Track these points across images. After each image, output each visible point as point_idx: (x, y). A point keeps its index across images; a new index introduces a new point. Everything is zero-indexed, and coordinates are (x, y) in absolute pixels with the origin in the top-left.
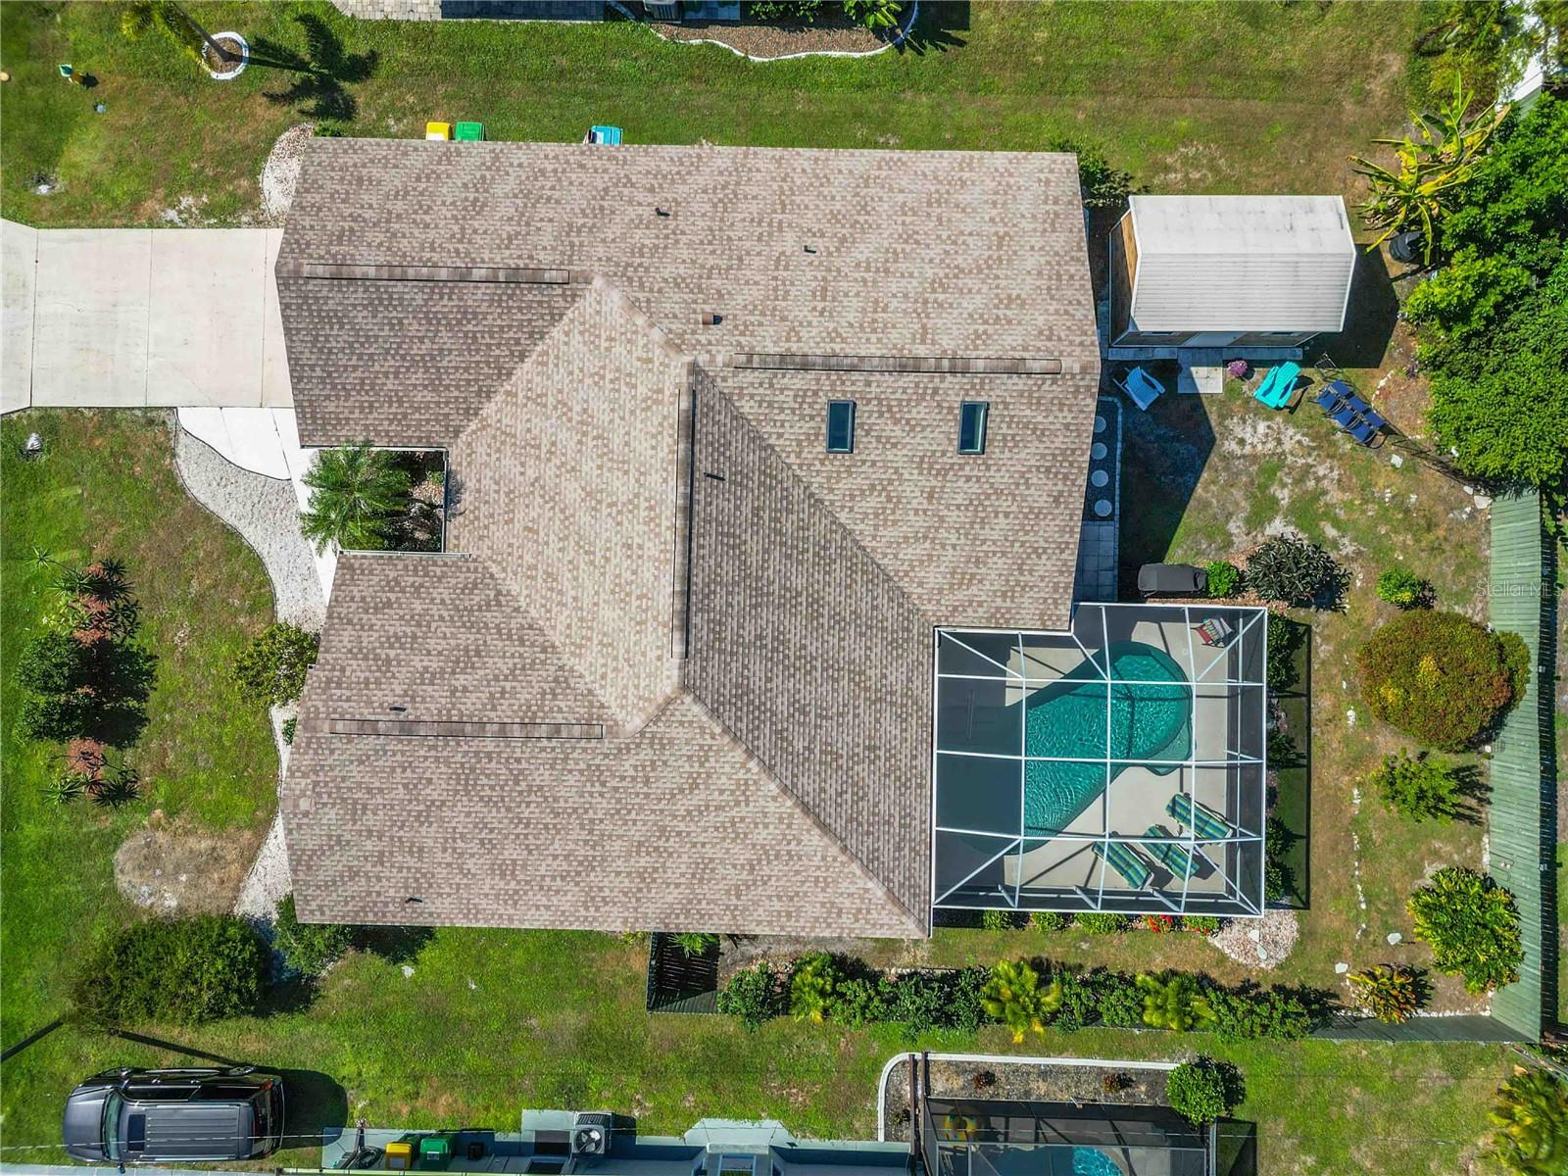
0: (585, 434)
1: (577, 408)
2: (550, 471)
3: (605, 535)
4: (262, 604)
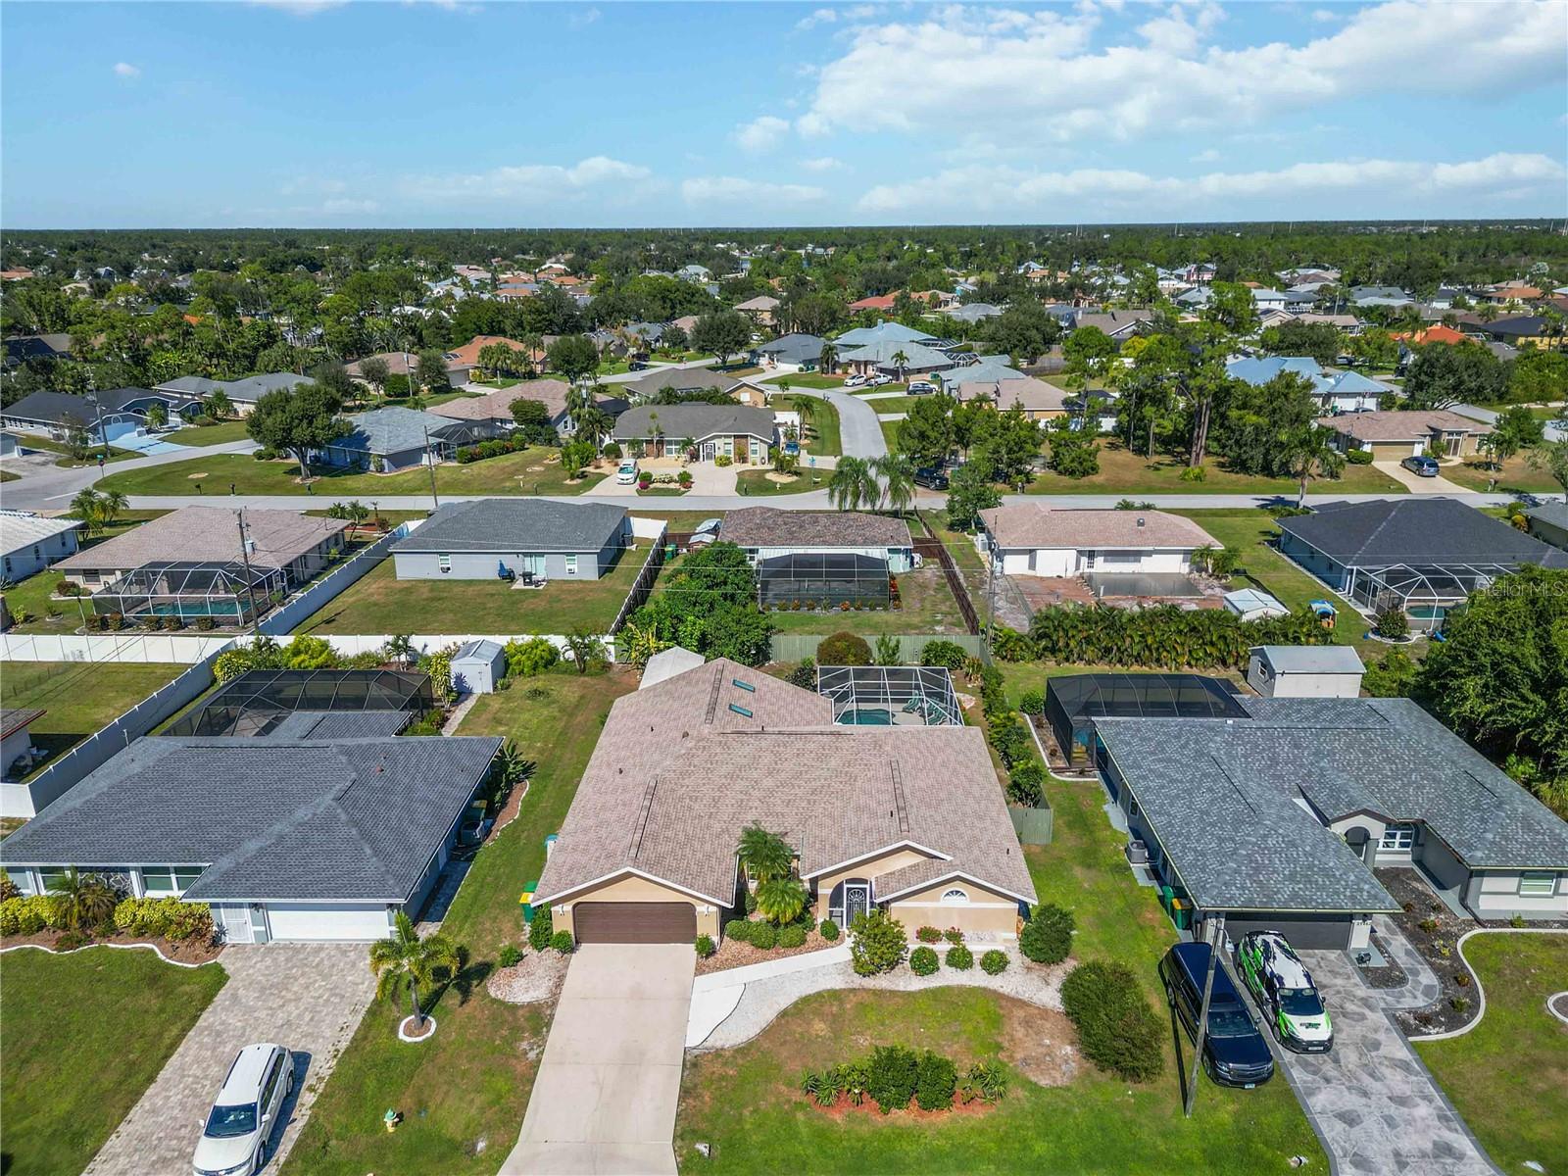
0: (738, 776)
1: (724, 780)
2: (756, 793)
3: (792, 766)
4: (835, 995)
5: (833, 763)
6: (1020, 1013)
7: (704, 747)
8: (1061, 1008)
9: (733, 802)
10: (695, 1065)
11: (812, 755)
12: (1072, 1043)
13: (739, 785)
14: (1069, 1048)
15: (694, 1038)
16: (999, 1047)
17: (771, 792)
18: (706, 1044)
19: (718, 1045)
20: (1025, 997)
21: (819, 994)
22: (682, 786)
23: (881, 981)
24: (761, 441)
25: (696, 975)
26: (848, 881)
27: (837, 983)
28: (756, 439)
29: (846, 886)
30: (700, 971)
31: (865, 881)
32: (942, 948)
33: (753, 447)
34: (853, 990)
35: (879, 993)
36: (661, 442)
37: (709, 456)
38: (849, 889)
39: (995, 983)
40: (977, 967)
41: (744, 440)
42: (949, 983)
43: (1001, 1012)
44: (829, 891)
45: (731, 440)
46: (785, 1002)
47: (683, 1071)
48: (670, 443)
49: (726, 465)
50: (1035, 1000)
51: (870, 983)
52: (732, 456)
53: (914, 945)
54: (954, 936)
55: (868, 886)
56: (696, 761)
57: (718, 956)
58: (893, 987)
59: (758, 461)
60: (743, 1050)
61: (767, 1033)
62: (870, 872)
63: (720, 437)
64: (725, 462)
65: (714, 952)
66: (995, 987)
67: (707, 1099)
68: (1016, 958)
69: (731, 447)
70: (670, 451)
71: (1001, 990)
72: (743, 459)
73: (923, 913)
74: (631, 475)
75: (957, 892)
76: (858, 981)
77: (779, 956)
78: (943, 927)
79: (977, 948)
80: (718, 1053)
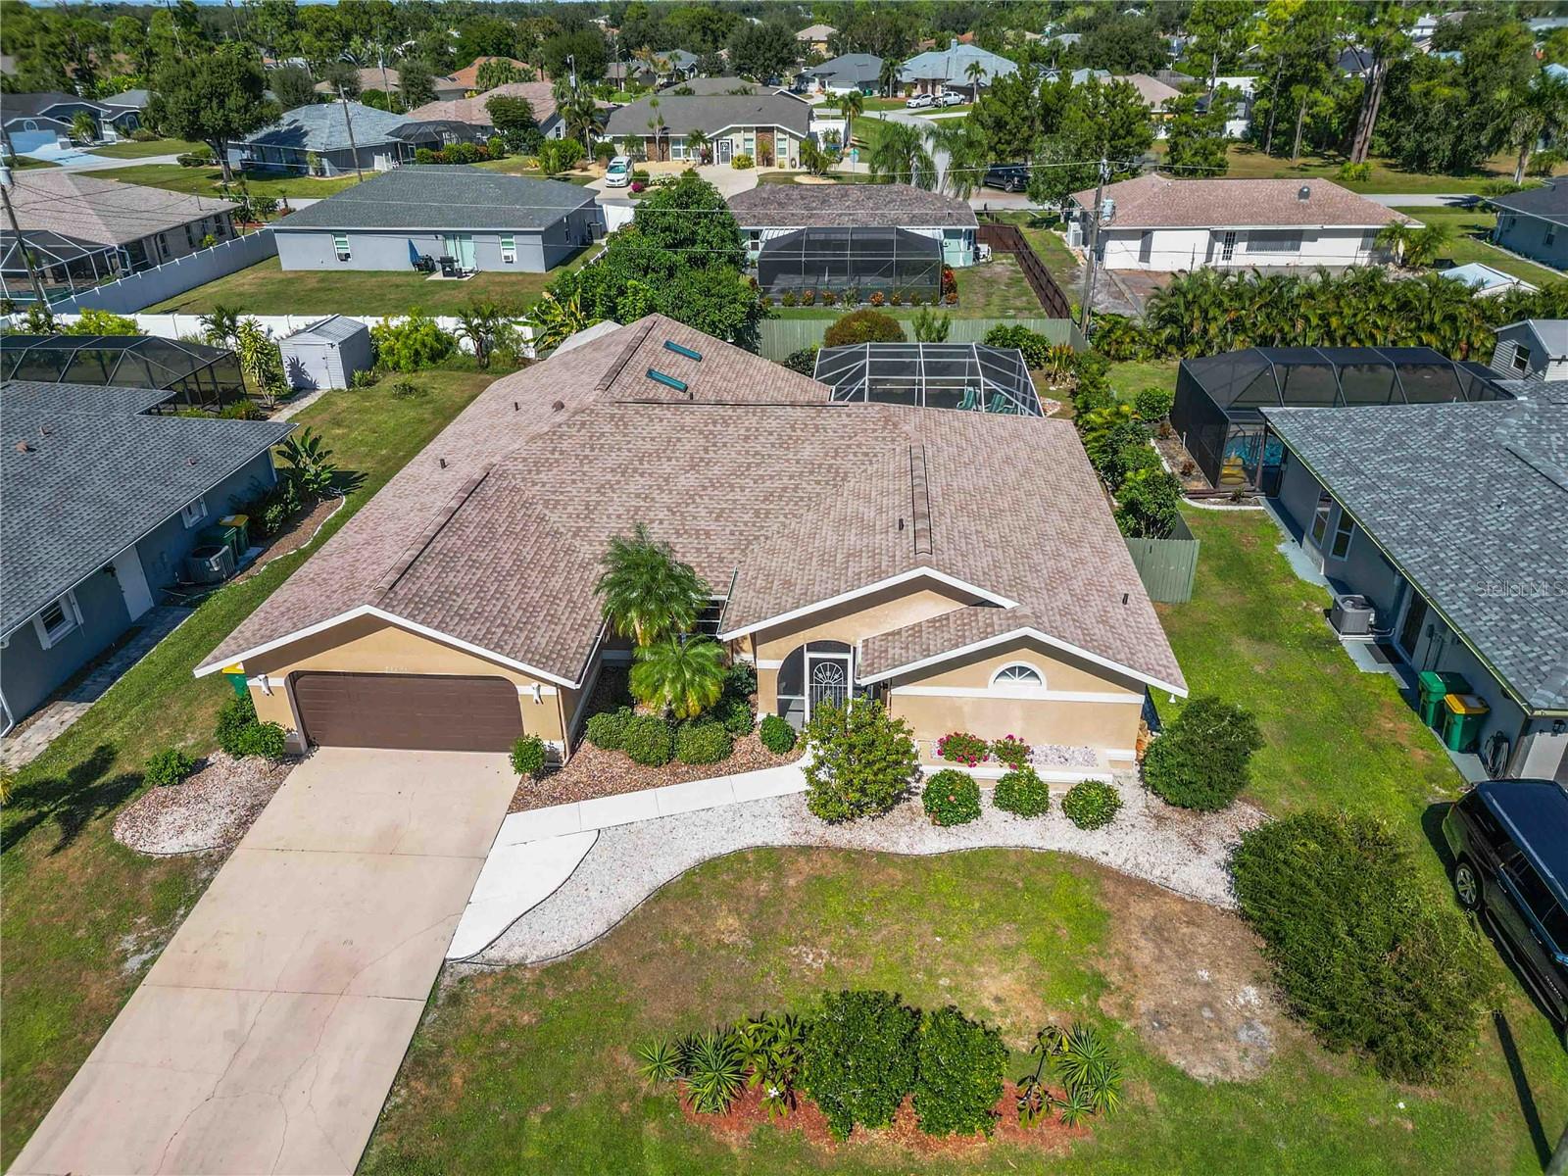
0: (635, 470)
1: (609, 476)
2: (664, 498)
3: (733, 455)
4: (769, 857)
5: (807, 452)
6: (1144, 910)
7: (583, 424)
8: (1229, 902)
9: (621, 511)
10: (454, 999)
11: (772, 439)
12: (1258, 981)
13: (637, 484)
14: (1252, 992)
15: (468, 942)
16: (1101, 984)
17: (691, 496)
18: (492, 954)
19: (514, 955)
20: (1154, 876)
21: (740, 855)
22: (534, 484)
23: (865, 834)
24: (791, 135)
25: (511, 810)
26: (814, 647)
27: (779, 834)
28: (785, 132)
29: (808, 656)
30: (519, 804)
31: (844, 647)
32: (988, 773)
33: (782, 145)
34: (805, 850)
35: (856, 858)
36: (665, 141)
37: (725, 159)
38: (814, 662)
39: (1093, 844)
40: (1057, 812)
41: (769, 135)
42: (1000, 842)
43: (1105, 906)
44: (776, 664)
45: (753, 135)
46: (667, 868)
47: (425, 1013)
48: (677, 141)
49: (745, 167)
50: (1174, 881)
51: (842, 836)
52: (754, 156)
53: (932, 766)
54: (1013, 752)
55: (849, 657)
56: (565, 445)
57: (563, 776)
58: (887, 846)
59: (787, 163)
60: (558, 971)
61: (619, 934)
62: (854, 630)
63: (738, 130)
64: (744, 164)
65: (558, 769)
66: (1092, 853)
67: (457, 1080)
68: (1133, 797)
69: (753, 145)
70: (677, 153)
71: (1104, 860)
72: (768, 161)
73: (953, 707)
74: (623, 175)
75: (1022, 670)
76: (818, 831)
77: (677, 778)
78: (989, 734)
79: (1058, 776)
80: (510, 973)
